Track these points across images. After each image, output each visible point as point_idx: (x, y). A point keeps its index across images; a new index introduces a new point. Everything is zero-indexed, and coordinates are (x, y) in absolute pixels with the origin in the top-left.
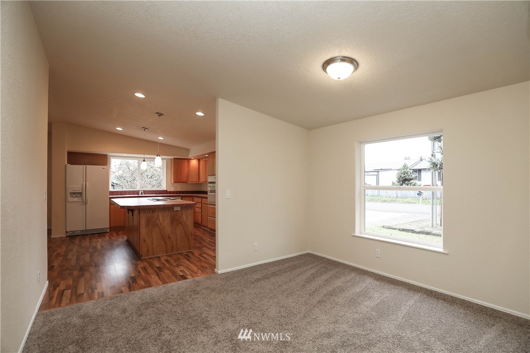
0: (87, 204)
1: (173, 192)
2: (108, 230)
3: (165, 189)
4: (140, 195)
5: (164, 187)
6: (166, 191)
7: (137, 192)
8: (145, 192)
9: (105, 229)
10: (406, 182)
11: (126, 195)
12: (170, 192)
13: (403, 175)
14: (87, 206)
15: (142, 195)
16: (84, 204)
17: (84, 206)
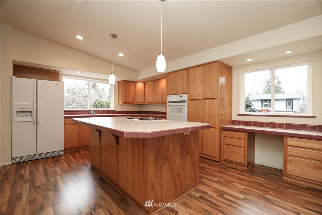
0: (39, 124)
1: (120, 112)
2: (63, 153)
3: (113, 109)
4: (92, 115)
5: (112, 108)
6: (114, 111)
7: (89, 112)
8: (96, 112)
9: (60, 152)
10: (248, 108)
11: (78, 114)
12: (118, 112)
13: (247, 103)
14: (38, 126)
15: (93, 115)
16: (34, 125)
17: (35, 126)
